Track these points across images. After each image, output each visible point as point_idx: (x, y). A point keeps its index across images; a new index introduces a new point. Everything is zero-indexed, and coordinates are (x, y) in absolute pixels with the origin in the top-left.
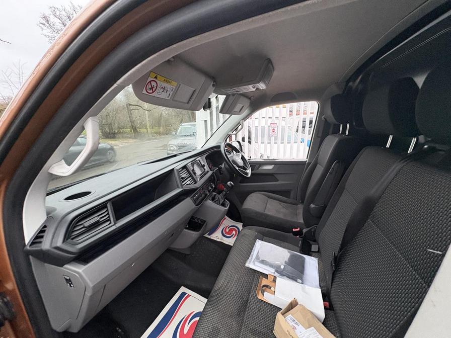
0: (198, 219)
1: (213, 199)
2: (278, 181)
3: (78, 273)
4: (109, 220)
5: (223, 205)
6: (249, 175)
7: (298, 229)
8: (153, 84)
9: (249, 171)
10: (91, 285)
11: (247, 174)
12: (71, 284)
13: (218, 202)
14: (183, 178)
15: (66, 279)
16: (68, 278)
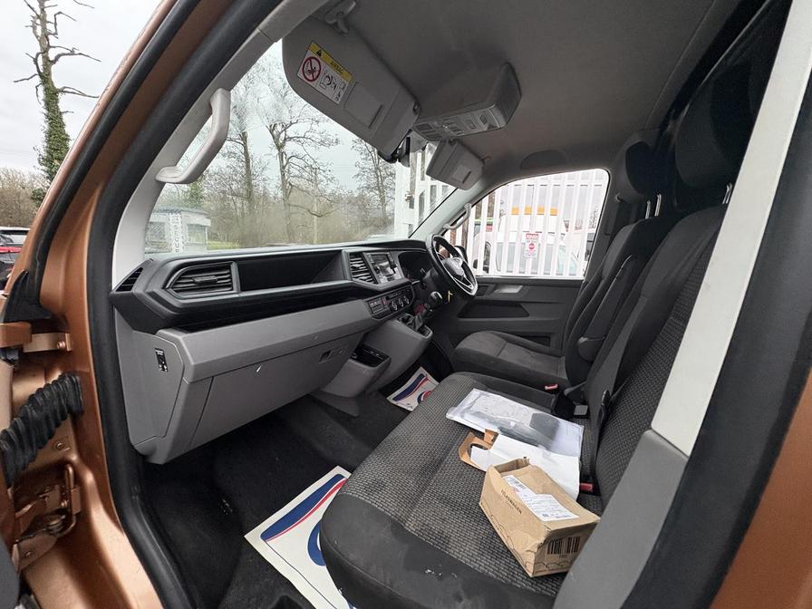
0: (376, 352)
1: (405, 321)
2: (528, 315)
3: (177, 342)
4: (230, 286)
5: (421, 331)
6: (474, 293)
7: (556, 386)
8: (315, 64)
9: (474, 289)
10: (193, 363)
11: (470, 290)
12: (165, 364)
13: (412, 326)
14: (354, 268)
15: (159, 356)
16: (160, 353)
